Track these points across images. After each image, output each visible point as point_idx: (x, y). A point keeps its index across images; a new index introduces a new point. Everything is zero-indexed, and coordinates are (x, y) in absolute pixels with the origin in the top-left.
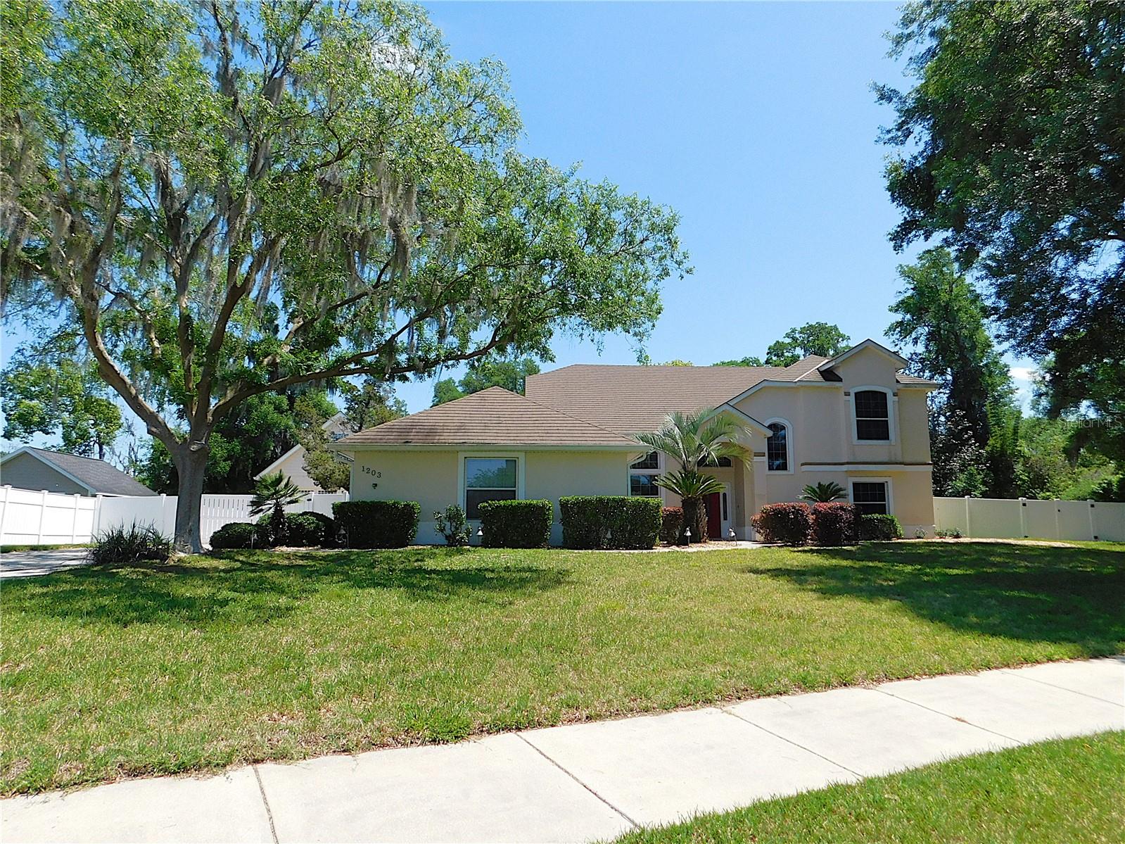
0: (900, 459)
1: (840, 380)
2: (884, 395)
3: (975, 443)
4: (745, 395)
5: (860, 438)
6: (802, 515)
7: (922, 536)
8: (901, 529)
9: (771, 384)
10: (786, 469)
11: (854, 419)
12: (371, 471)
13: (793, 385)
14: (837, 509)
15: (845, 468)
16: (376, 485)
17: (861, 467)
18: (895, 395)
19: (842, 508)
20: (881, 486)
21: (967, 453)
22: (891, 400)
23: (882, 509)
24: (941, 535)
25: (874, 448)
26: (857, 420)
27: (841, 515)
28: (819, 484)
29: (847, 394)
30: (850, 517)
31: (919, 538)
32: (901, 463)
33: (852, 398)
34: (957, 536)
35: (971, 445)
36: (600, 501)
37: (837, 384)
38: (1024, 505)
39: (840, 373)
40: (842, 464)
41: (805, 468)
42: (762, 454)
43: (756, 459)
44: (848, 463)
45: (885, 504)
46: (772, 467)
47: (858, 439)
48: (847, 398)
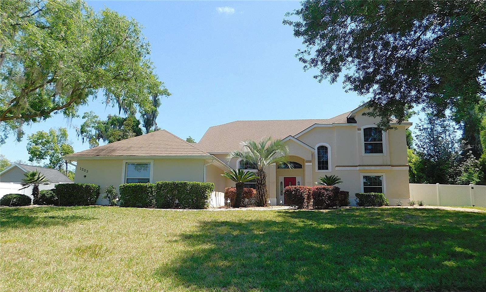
0: (389, 164)
1: (356, 122)
2: (379, 130)
3: (473, 157)
4: (304, 132)
6: (299, 192)
7: (400, 204)
8: (386, 201)
9: (319, 126)
10: (328, 169)
11: (363, 142)
12: (84, 170)
13: (331, 126)
15: (358, 168)
16: (85, 176)
17: (367, 168)
20: (379, 178)
21: (469, 162)
22: (384, 132)
23: (380, 190)
24: (412, 204)
25: (375, 157)
26: (365, 143)
28: (326, 176)
29: (359, 129)
31: (398, 205)
32: (389, 166)
33: (362, 132)
34: (421, 205)
35: (472, 158)
36: (174, 184)
37: (354, 125)
38: (472, 188)
39: (356, 119)
40: (357, 166)
41: (337, 168)
42: (310, 162)
43: (306, 164)
44: (359, 166)
45: (381, 187)
46: (320, 168)
47: (365, 153)
48: (359, 132)
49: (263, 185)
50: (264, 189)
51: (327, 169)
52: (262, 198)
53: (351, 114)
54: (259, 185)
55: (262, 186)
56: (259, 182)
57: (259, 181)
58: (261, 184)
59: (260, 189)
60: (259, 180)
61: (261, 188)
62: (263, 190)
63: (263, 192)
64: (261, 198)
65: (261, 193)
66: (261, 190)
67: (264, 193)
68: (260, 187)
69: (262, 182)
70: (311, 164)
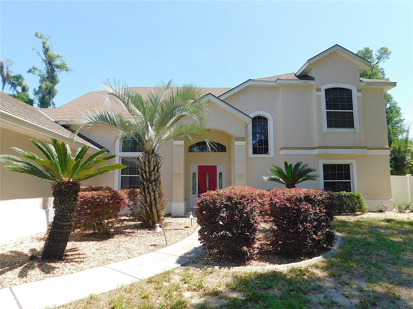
0: (364, 145)
1: (312, 79)
2: (349, 92)
4: (233, 92)
5: (329, 126)
8: (366, 205)
9: (256, 83)
11: (324, 110)
13: (274, 84)
14: (300, 200)
15: (316, 152)
17: (330, 151)
18: (359, 91)
19: (307, 199)
20: (347, 167)
22: (355, 96)
23: (348, 187)
25: (341, 135)
26: (327, 112)
27: (306, 211)
28: (286, 163)
29: (319, 90)
30: (321, 211)
31: (381, 211)
32: (364, 148)
33: (323, 94)
37: (310, 82)
39: (313, 73)
40: (314, 148)
41: (283, 152)
42: (242, 139)
43: (237, 143)
44: (319, 148)
45: (350, 182)
46: (255, 151)
47: (328, 127)
48: (318, 93)
49: (154, 183)
50: (154, 192)
51: (267, 152)
52: (151, 210)
53: (307, 64)
54: (145, 183)
55: (150, 185)
56: (145, 177)
57: (144, 174)
58: (149, 180)
59: (146, 190)
60: (145, 172)
61: (148, 188)
62: (152, 194)
63: (152, 198)
64: (148, 209)
65: (148, 199)
66: (149, 193)
67: (155, 199)
68: (146, 186)
69: (150, 176)
70: (244, 143)
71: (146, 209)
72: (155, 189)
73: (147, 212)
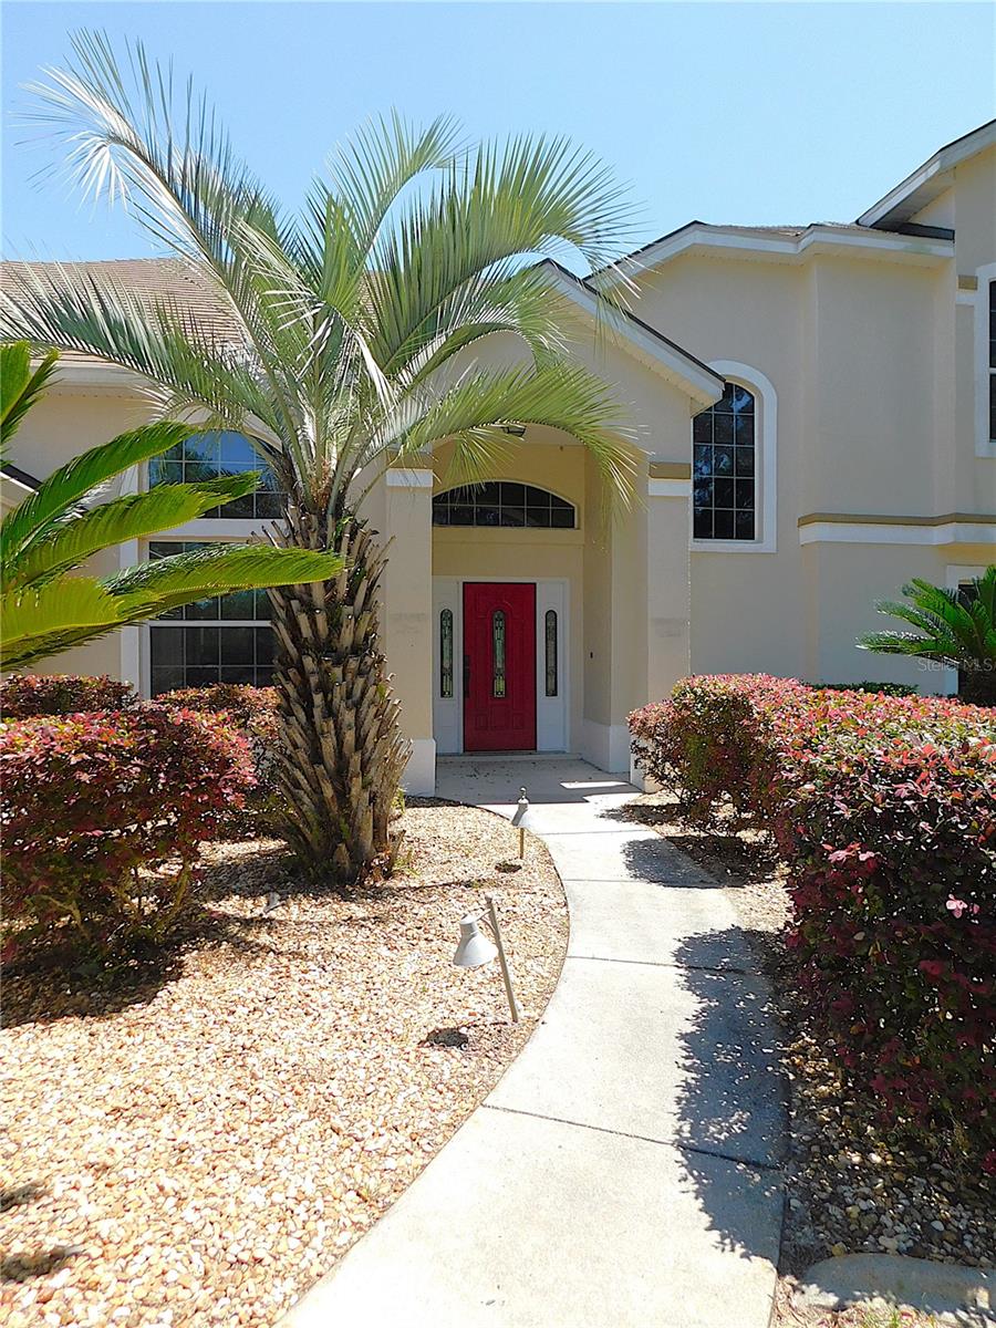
1: (947, 236)
10: (752, 537)
11: (982, 370)
15: (940, 535)
26: (991, 375)
29: (968, 283)
33: (981, 301)
37: (938, 248)
39: (947, 210)
40: (932, 522)
41: (814, 533)
43: (656, 488)
46: (704, 527)
47: (991, 437)
48: (966, 297)
49: (353, 664)
50: (357, 705)
51: (746, 532)
52: (343, 794)
54: (309, 663)
55: (338, 671)
56: (306, 631)
57: (303, 620)
58: (325, 648)
59: (318, 699)
60: (310, 609)
61: (325, 688)
62: (348, 717)
63: (350, 737)
64: (328, 792)
65: (328, 745)
66: (330, 712)
67: (360, 742)
68: (314, 680)
69: (335, 625)
71: (318, 791)
72: (357, 693)
73: (321, 805)
